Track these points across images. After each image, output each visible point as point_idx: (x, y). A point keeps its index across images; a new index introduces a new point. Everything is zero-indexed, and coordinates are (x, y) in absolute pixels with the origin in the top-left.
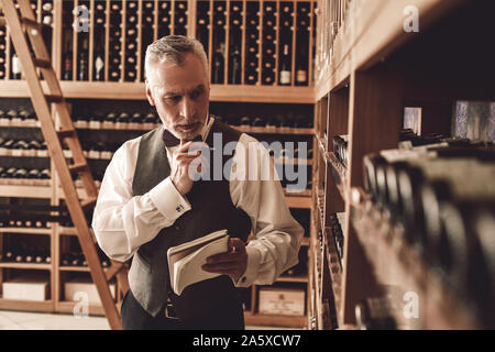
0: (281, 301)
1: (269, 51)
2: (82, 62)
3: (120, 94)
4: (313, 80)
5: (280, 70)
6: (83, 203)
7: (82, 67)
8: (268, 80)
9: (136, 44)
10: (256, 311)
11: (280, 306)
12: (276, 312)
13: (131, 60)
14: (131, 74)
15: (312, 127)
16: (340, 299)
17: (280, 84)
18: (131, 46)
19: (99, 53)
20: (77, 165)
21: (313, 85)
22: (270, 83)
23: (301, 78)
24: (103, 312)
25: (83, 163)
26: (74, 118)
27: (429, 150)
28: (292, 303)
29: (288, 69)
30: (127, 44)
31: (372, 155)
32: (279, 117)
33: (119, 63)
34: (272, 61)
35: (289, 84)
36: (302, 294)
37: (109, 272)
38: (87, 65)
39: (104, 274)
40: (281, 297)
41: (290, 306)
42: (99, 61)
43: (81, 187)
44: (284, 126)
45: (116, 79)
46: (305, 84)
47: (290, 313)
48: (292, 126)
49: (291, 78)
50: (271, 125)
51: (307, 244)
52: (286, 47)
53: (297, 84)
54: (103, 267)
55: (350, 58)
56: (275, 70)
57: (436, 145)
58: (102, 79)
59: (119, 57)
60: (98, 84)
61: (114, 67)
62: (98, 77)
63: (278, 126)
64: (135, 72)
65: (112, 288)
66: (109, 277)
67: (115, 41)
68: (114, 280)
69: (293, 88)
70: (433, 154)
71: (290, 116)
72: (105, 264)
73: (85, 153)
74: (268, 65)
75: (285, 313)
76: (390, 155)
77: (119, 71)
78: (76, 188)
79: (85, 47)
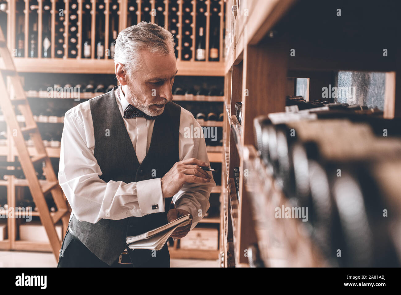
0: (199, 238)
1: (187, 33)
2: (33, 42)
3: (64, 69)
4: (224, 56)
5: (196, 48)
6: (34, 159)
7: (33, 46)
8: (187, 56)
9: (77, 27)
10: (178, 247)
11: (198, 243)
12: (195, 247)
13: (73, 40)
14: (73, 52)
15: (223, 95)
16: (237, 241)
17: (196, 60)
18: (73, 29)
19: (47, 34)
20: (29, 127)
21: (224, 61)
22: (189, 59)
23: (214, 55)
24: (51, 249)
25: (34, 126)
26: (26, 89)
27: (311, 113)
28: (207, 240)
29: (203, 47)
30: (70, 27)
31: (262, 118)
32: (196, 87)
33: (63, 43)
34: (190, 41)
35: (204, 60)
36: (215, 233)
37: (55, 216)
38: (36, 44)
39: (51, 217)
40: (199, 235)
41: (206, 242)
42: (46, 41)
43: (32, 146)
44: (200, 94)
45: (61, 56)
46: (217, 60)
47: (205, 248)
48: (206, 94)
49: (205, 55)
50: (189, 93)
51: (219, 191)
52: (201, 30)
53: (211, 59)
54: (50, 211)
55: (244, 35)
56: (193, 49)
57: (318, 109)
58: (49, 56)
59: (63, 38)
60: (46, 60)
61: (59, 46)
62: (46, 54)
63: (195, 94)
64: (76, 50)
65: (59, 230)
66: (55, 220)
67: (60, 25)
68: (60, 223)
69: (207, 63)
70: (313, 117)
71: (205, 86)
72: (53, 209)
73: (35, 118)
74: (186, 44)
75: (202, 248)
76: (276, 118)
77: (63, 50)
78: (27, 146)
79: (35, 29)
